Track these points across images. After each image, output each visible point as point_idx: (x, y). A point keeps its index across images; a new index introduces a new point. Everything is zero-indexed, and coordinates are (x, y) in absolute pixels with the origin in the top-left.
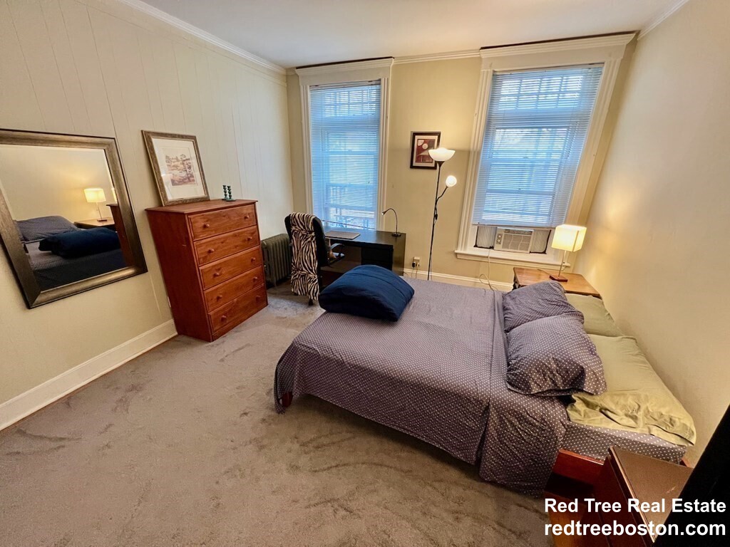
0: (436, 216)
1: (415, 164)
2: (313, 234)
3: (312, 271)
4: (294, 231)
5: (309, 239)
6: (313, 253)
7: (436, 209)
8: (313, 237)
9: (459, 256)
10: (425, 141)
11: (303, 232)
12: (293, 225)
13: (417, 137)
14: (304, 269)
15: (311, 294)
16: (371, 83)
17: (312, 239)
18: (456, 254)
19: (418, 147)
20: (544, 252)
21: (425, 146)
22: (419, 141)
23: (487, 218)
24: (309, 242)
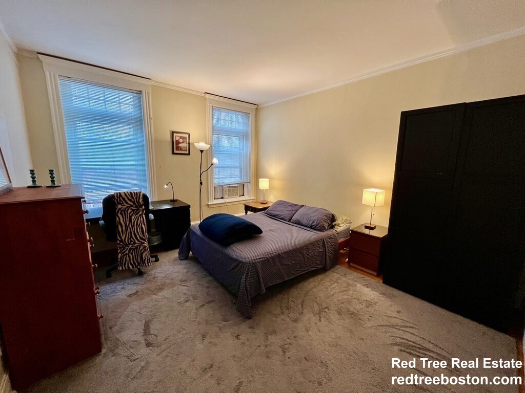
0: (201, 183)
1: (175, 152)
2: (143, 207)
3: (145, 240)
4: (120, 209)
5: (141, 213)
6: (144, 225)
7: (201, 180)
8: (143, 210)
9: (210, 207)
10: (181, 138)
11: (134, 208)
12: (119, 204)
13: (175, 134)
14: (136, 241)
15: (146, 261)
16: (131, 91)
17: (143, 212)
18: (208, 205)
19: (176, 141)
20: (243, 195)
21: (181, 140)
22: (177, 137)
23: (217, 182)
24: (140, 215)
